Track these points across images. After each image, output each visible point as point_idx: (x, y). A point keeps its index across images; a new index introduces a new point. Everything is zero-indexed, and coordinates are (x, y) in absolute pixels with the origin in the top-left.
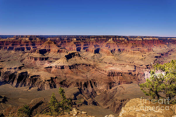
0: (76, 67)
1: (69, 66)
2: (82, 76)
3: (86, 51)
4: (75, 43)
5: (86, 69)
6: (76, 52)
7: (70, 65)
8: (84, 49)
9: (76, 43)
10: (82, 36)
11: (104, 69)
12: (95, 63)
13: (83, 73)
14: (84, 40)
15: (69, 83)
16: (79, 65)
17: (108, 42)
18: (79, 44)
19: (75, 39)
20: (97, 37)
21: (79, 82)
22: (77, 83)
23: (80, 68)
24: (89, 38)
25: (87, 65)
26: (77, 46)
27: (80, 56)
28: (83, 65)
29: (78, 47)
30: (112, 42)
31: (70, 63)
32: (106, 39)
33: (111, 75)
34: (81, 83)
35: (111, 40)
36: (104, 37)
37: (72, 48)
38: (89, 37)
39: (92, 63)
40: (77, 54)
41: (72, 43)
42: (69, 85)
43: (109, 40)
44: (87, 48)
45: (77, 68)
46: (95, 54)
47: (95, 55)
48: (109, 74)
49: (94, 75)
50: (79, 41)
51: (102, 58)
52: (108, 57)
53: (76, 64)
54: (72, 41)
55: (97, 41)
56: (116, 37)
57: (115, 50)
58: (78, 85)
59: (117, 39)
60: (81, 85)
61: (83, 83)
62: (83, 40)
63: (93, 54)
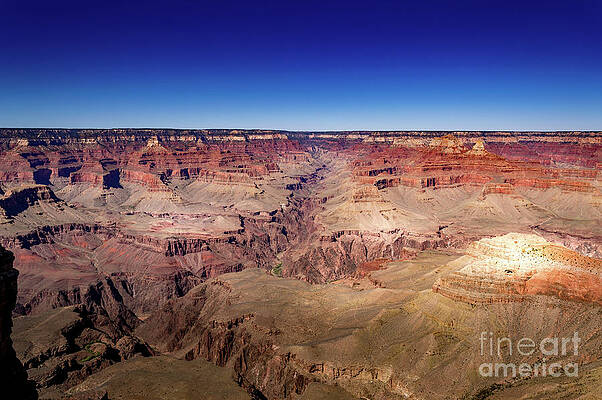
0: (49, 237)
1: (20, 238)
2: (78, 268)
3: (74, 180)
4: (25, 155)
5: (86, 239)
6: (34, 186)
7: (25, 232)
8: (64, 173)
9: (28, 154)
10: (50, 132)
11: (153, 236)
12: (115, 219)
13: (77, 255)
14: (60, 144)
15: (29, 298)
16: (57, 229)
17: (144, 150)
18: (42, 157)
19: (25, 142)
20: (107, 134)
21: (70, 289)
22: (64, 294)
23: (63, 240)
24: (78, 137)
25: (88, 229)
26: (33, 166)
27: (57, 200)
28: (72, 228)
29: (38, 167)
30: (160, 149)
31: (20, 228)
32: (136, 140)
33: (177, 251)
34: (75, 291)
35: (153, 143)
36: (128, 132)
37: (16, 175)
38: (75, 134)
39: (103, 219)
40: (43, 194)
41: (14, 154)
42: (29, 306)
43: (150, 144)
44: (73, 169)
45: (52, 242)
46: (108, 188)
47: (107, 192)
48: (169, 247)
49: (116, 259)
50: (42, 148)
51: (132, 200)
52: (154, 195)
53: (48, 229)
54: (10, 148)
55: (106, 146)
56: (167, 132)
57: (170, 172)
58: (66, 298)
59: (172, 138)
60: (79, 297)
61: (84, 290)
62: (53, 143)
63: (99, 191)
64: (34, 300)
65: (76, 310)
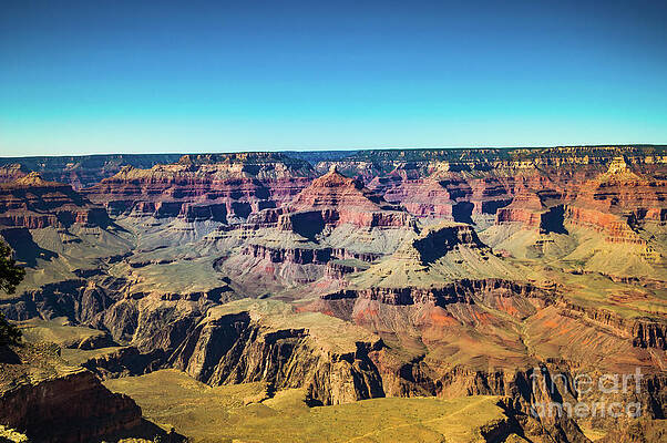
0: (468, 295)
1: (434, 291)
2: (501, 342)
3: (501, 219)
4: (444, 184)
5: (514, 304)
6: (454, 224)
7: (441, 285)
8: (488, 208)
9: (448, 182)
10: (474, 153)
11: (613, 311)
12: (556, 278)
13: (501, 324)
14: (488, 168)
15: (440, 373)
16: (478, 284)
17: (602, 178)
18: (464, 186)
19: (444, 166)
20: (548, 154)
21: (491, 370)
22: (482, 375)
23: (485, 300)
24: (510, 160)
25: (517, 289)
26: (452, 197)
27: (481, 245)
28: (497, 286)
29: (458, 200)
30: (628, 176)
31: (437, 279)
32: (591, 162)
33: (652, 342)
34: (497, 375)
35: (617, 167)
36: (579, 151)
37: (432, 209)
38: (505, 155)
39: (539, 278)
40: (464, 236)
41: (431, 183)
42: (439, 384)
43: (613, 169)
44: (501, 204)
45: (472, 302)
46: (547, 233)
47: (545, 237)
48: (640, 333)
49: (555, 339)
50: (464, 174)
51: (580, 253)
52: (616, 247)
53: (466, 283)
54: (427, 174)
55: (547, 172)
56: (640, 150)
57: (642, 213)
58: (485, 382)
59: (649, 160)
60: (502, 385)
61: (509, 377)
62: (478, 168)
63: (534, 235)
64: (446, 377)
65: (500, 404)
